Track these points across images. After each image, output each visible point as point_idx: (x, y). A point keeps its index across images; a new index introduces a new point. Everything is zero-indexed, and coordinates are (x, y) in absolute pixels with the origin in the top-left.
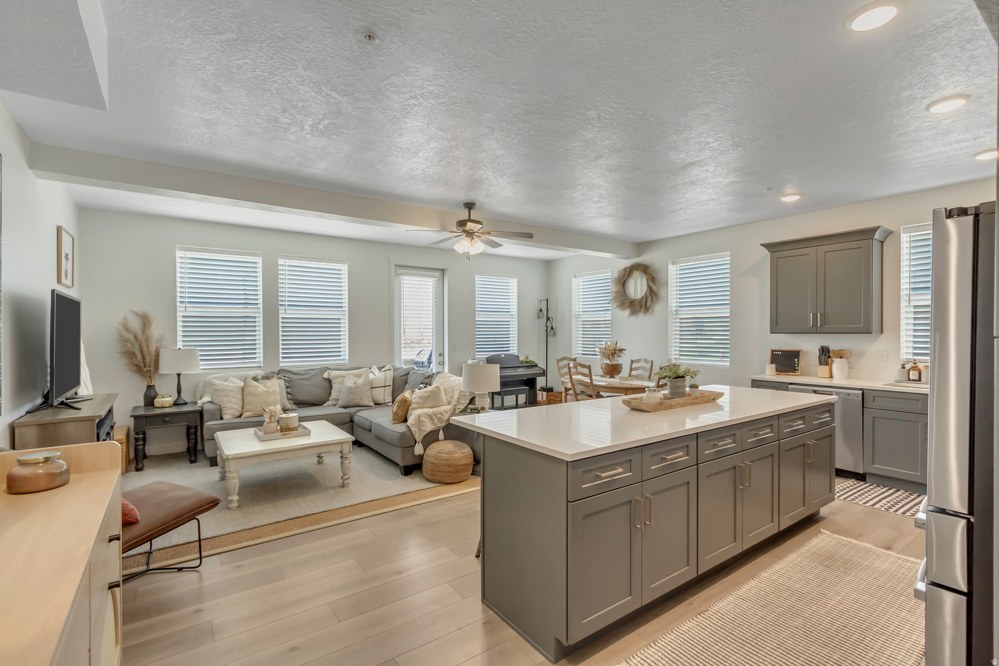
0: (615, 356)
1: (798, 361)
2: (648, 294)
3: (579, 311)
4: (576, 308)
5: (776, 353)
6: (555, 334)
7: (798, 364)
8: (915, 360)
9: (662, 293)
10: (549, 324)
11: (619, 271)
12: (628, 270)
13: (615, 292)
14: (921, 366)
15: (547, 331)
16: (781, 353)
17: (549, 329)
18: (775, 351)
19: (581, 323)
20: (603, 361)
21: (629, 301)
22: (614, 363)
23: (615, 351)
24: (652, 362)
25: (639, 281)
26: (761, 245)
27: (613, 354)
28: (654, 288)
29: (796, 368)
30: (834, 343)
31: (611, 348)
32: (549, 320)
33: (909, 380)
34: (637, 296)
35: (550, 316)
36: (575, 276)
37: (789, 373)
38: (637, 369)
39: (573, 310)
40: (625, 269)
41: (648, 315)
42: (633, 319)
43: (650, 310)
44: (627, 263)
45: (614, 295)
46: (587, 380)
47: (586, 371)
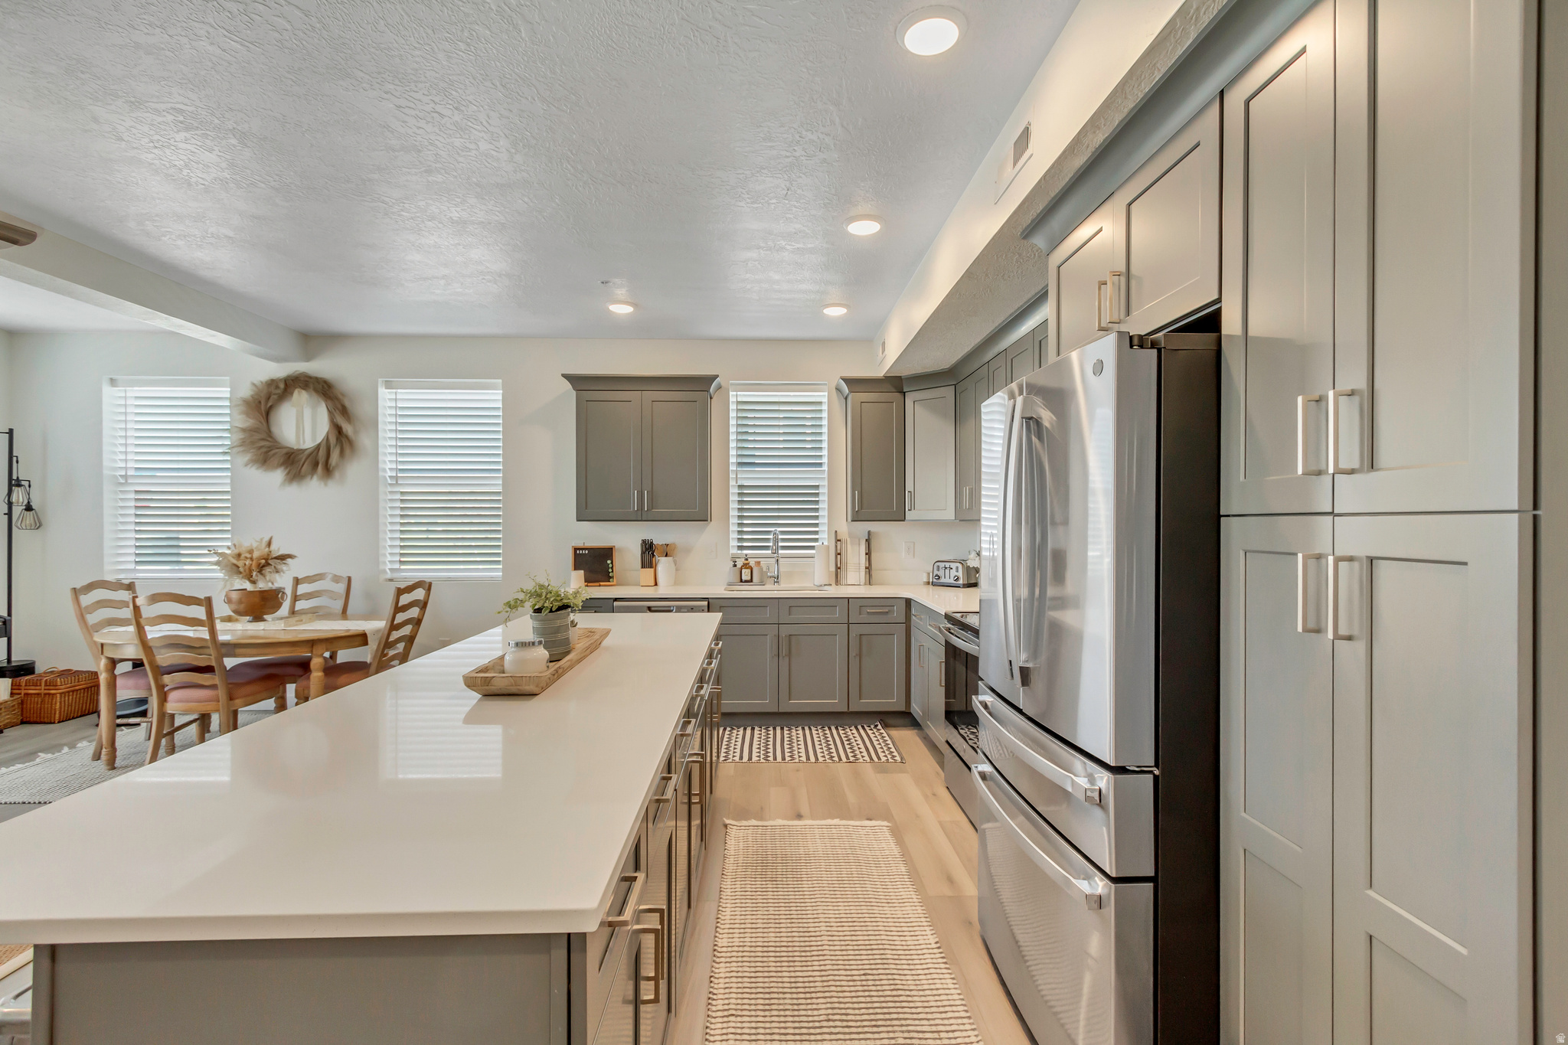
0: (267, 570)
1: (612, 563)
2: (333, 440)
3: (126, 468)
4: (115, 461)
5: (581, 552)
6: (38, 525)
7: (612, 568)
8: (746, 555)
9: (364, 440)
10: (19, 496)
11: (254, 384)
12: (282, 386)
13: (243, 430)
14: (752, 562)
15: (9, 514)
16: (587, 552)
17: (17, 511)
18: (580, 549)
19: (133, 496)
20: (232, 585)
21: (285, 451)
22: (262, 585)
23: (266, 560)
24: (349, 579)
25: (307, 413)
26: (564, 376)
27: (261, 569)
28: (348, 428)
29: (611, 575)
30: (660, 534)
31: (256, 555)
32: (19, 485)
33: (741, 581)
34: (304, 442)
35: (22, 472)
36: (113, 382)
37: (601, 583)
38: (309, 596)
39: (105, 463)
40: (272, 383)
41: (331, 483)
42: (294, 490)
43: (337, 474)
44: (279, 370)
45: (241, 436)
46: (203, 633)
47: (199, 612)
